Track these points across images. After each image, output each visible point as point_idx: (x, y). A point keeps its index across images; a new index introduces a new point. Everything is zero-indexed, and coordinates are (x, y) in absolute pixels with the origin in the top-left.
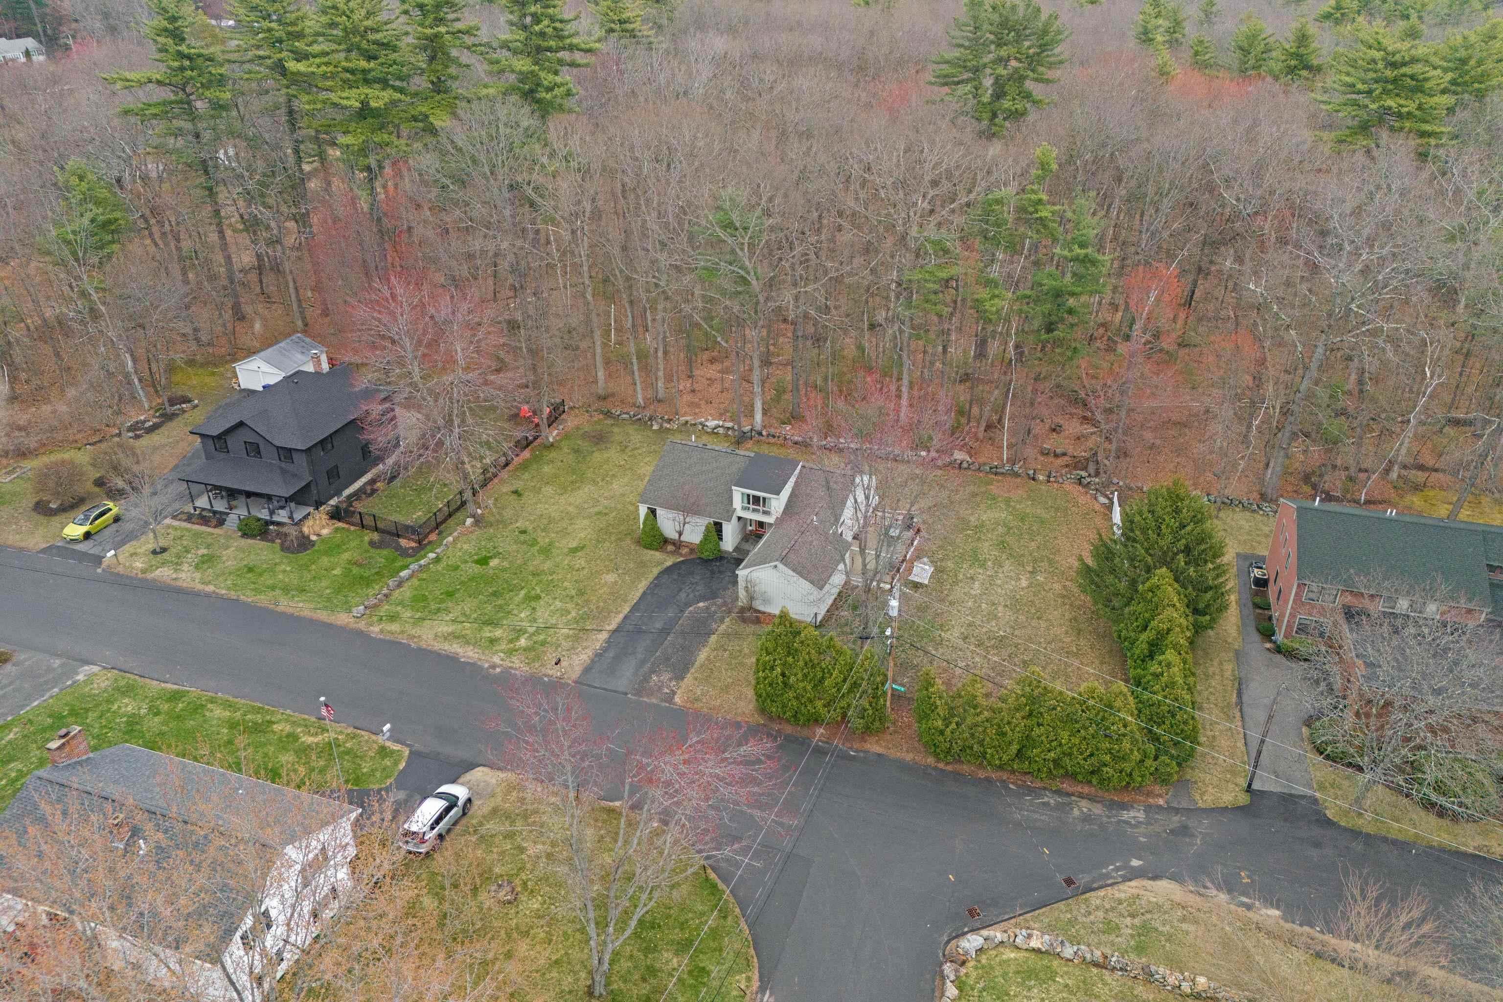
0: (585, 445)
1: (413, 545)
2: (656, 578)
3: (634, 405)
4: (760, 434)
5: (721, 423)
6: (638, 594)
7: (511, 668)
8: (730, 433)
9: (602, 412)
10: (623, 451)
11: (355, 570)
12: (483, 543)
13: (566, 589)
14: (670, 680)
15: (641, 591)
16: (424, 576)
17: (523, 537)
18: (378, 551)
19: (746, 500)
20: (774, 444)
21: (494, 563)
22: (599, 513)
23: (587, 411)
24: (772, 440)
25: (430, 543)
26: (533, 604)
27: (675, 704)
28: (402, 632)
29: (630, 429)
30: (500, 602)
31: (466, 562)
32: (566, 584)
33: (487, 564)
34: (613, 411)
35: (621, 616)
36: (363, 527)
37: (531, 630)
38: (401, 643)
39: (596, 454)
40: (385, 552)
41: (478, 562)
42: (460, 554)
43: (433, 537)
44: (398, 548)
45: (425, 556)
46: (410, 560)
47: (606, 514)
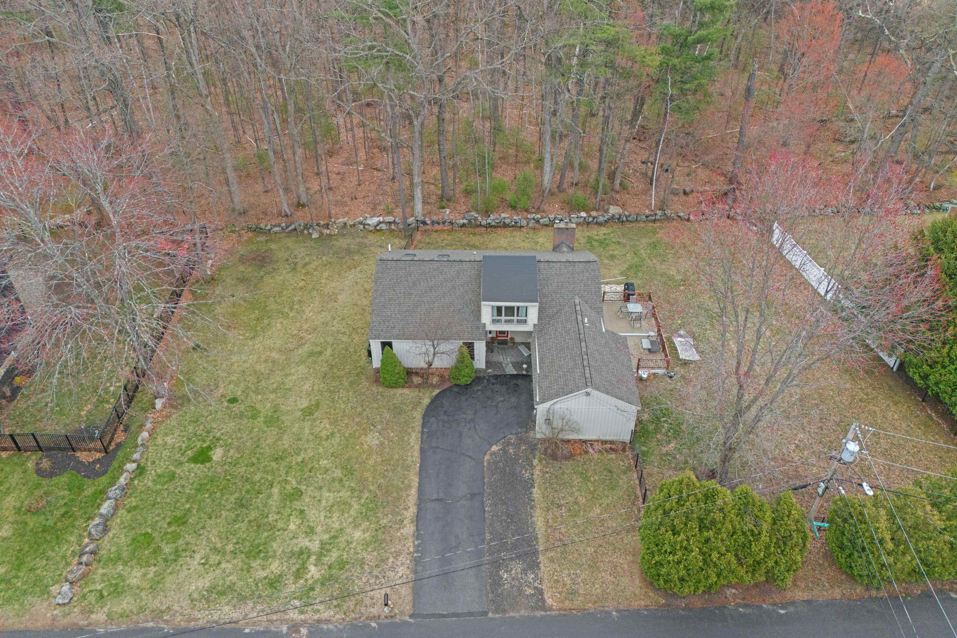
0: (248, 270)
1: (98, 455)
2: (424, 425)
3: (280, 214)
4: (424, 223)
5: (381, 219)
6: (417, 454)
7: (319, 621)
8: (393, 227)
9: (250, 229)
10: (294, 269)
11: (32, 521)
12: (190, 428)
13: (327, 470)
14: (524, 572)
15: (417, 447)
16: (133, 501)
17: (236, 408)
18: (55, 480)
19: (495, 314)
20: (443, 231)
21: (217, 454)
22: (311, 354)
23: (233, 232)
24: (437, 227)
25: (119, 445)
26: (297, 505)
27: (551, 609)
28: (142, 609)
29: (290, 242)
30: (254, 514)
31: (181, 464)
32: (323, 462)
33: (209, 459)
34: (262, 226)
35: (414, 491)
36: (19, 450)
37: (315, 546)
38: (146, 630)
39: (267, 279)
40: (64, 479)
41: (195, 460)
42: (166, 453)
43: (120, 437)
44: (79, 467)
45: (121, 470)
46: (104, 480)
47: (320, 353)
